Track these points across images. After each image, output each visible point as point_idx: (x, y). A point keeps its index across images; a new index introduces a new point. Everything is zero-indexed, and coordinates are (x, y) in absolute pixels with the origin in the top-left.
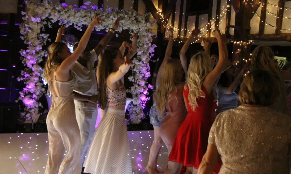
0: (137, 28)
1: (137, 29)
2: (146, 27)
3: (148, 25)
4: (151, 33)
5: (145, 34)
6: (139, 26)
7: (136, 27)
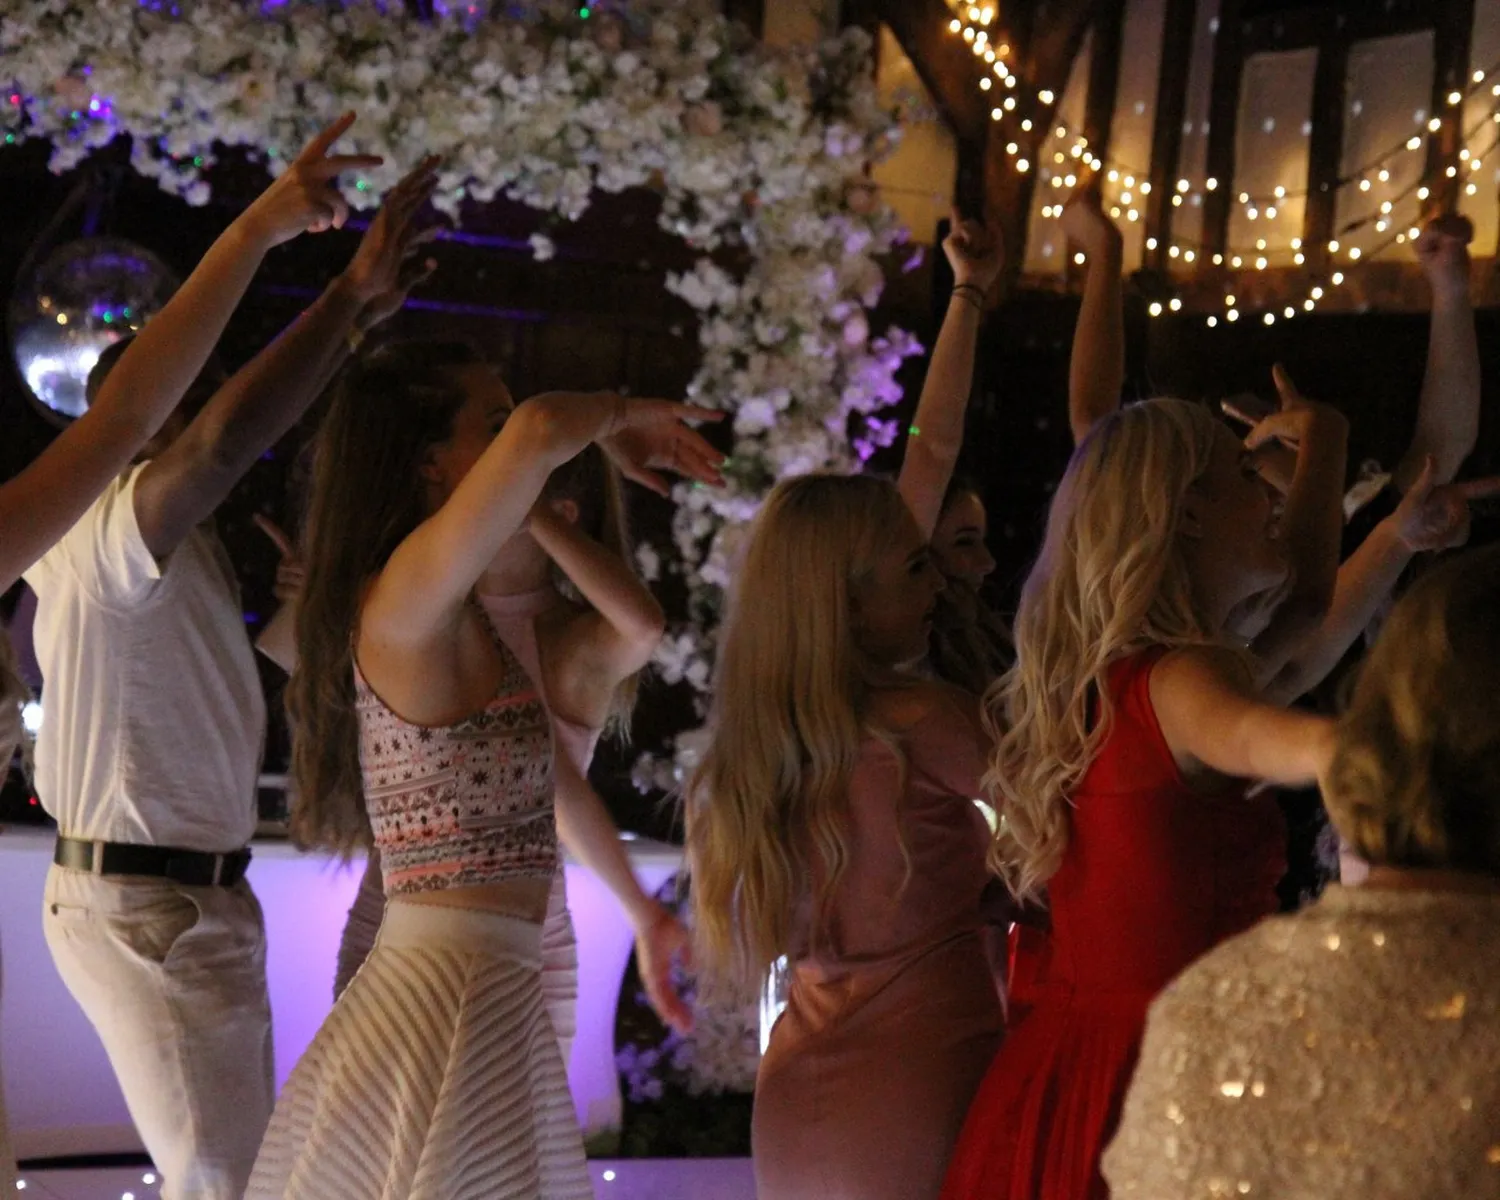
0: (735, 171)
1: (736, 184)
2: (821, 170)
3: (834, 148)
4: (868, 220)
5: (808, 228)
6: (748, 158)
7: (719, 169)
